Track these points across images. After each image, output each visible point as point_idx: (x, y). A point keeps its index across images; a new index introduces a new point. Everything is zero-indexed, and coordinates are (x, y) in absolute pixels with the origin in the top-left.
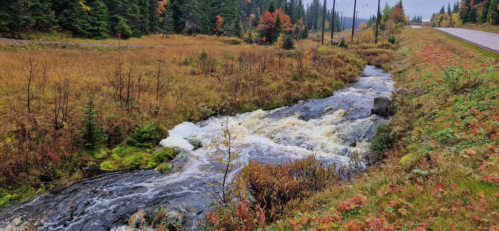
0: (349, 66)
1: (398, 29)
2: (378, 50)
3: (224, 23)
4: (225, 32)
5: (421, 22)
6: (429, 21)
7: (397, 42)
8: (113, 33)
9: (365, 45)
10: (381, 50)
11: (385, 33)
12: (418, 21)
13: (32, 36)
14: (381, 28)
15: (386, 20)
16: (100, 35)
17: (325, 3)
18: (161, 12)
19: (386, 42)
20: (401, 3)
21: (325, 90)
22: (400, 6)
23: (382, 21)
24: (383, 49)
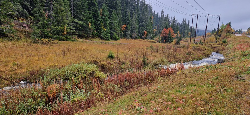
0: (206, 51)
1: (227, 36)
3: (148, 34)
4: (148, 38)
5: (241, 32)
6: (246, 31)
7: (227, 43)
8: (112, 38)
9: (211, 43)
11: (221, 38)
14: (219, 36)
15: (221, 32)
18: (123, 30)
19: (221, 42)
21: (199, 58)
22: (229, 25)
23: (219, 32)
24: (220, 46)
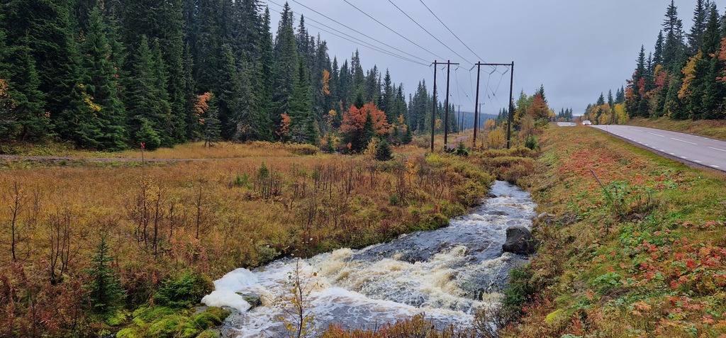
0: (470, 182)
1: (538, 127)
2: (512, 158)
3: (292, 124)
4: (294, 137)
5: (571, 117)
6: (583, 115)
7: (538, 147)
8: (134, 143)
9: (492, 151)
10: (516, 158)
11: (520, 133)
12: (566, 116)
13: (18, 149)
14: (514, 126)
15: (521, 115)
16: (115, 145)
17: (435, 92)
18: (201, 110)
19: (522, 147)
20: (542, 91)
21: (436, 218)
22: (540, 95)
23: (516, 117)
24: (518, 158)
